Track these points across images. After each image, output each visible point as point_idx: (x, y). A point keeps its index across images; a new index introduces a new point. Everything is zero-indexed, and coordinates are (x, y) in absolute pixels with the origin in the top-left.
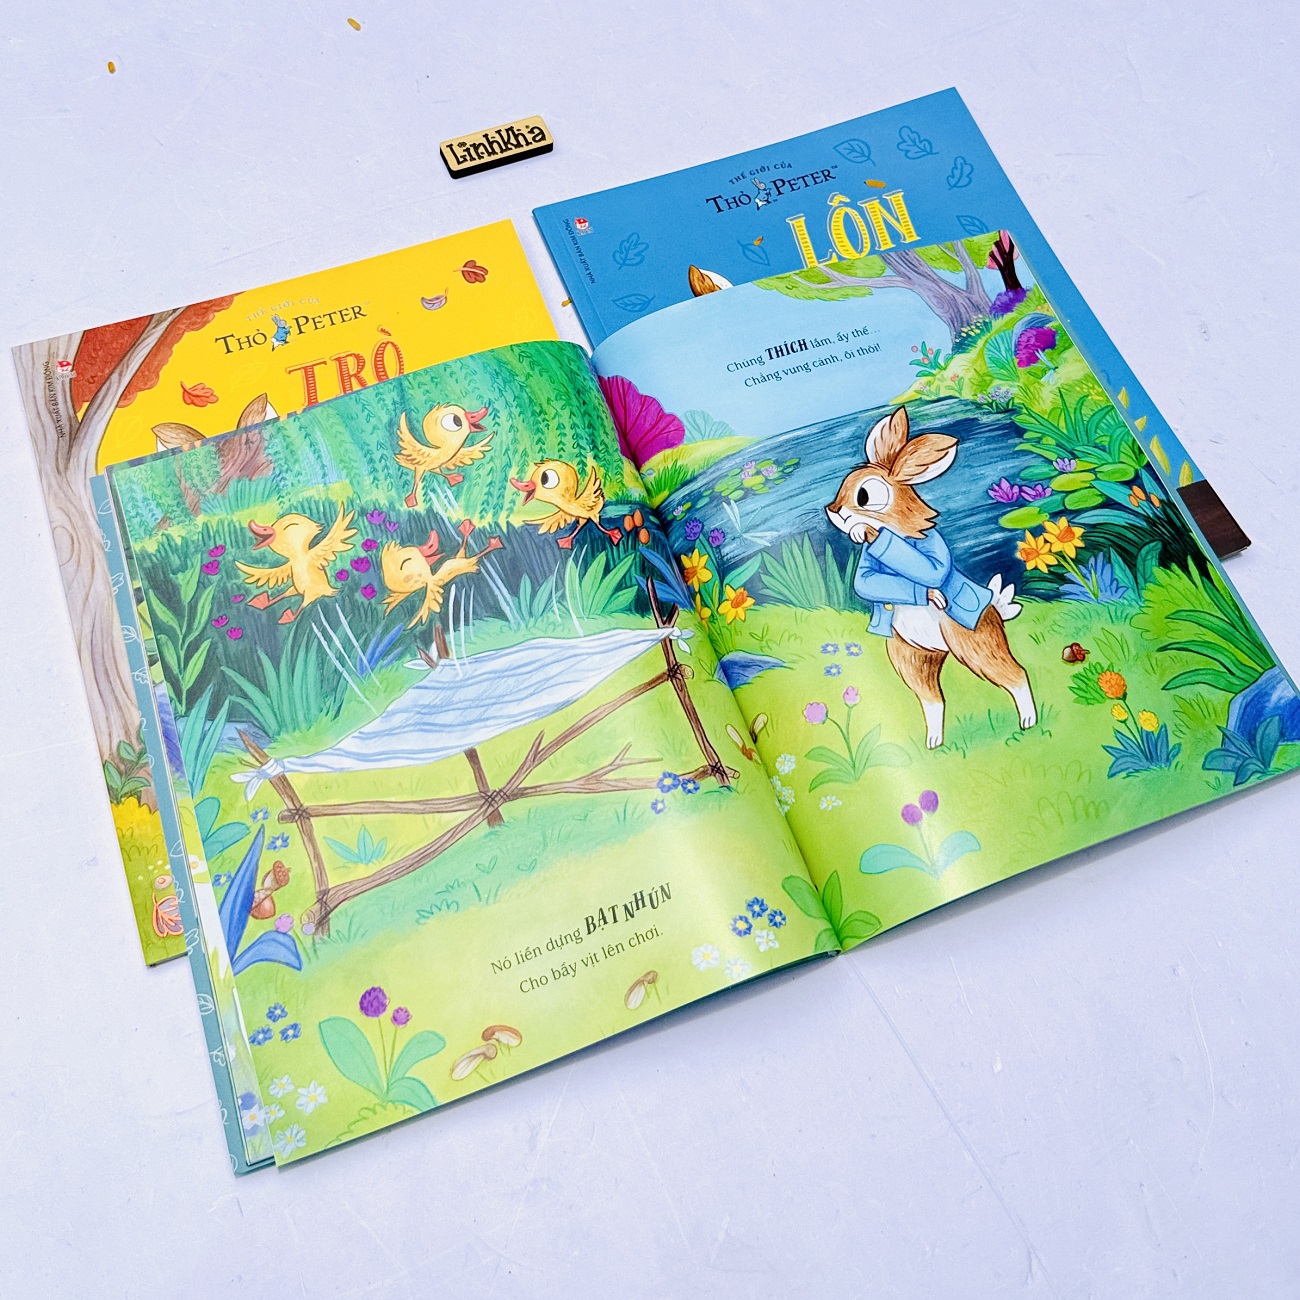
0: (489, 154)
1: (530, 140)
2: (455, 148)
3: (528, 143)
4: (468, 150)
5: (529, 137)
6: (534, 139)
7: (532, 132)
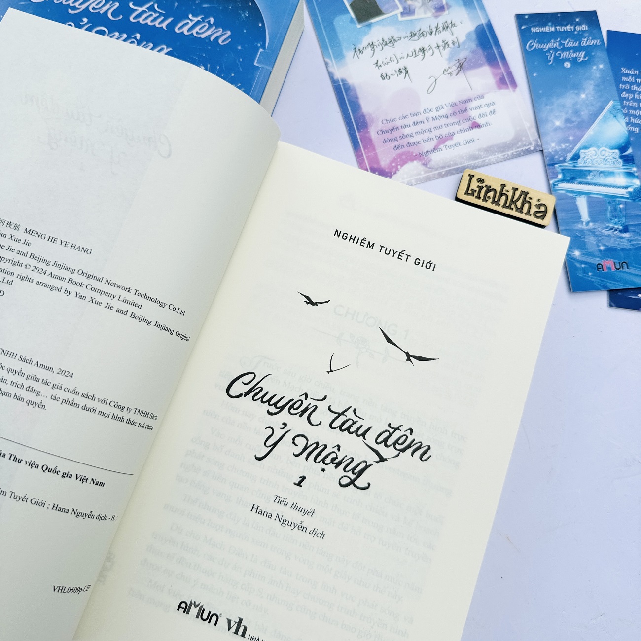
0: (493, 202)
1: (532, 212)
2: (474, 180)
3: (528, 213)
4: (481, 188)
5: (534, 209)
6: (537, 212)
7: (539, 206)
